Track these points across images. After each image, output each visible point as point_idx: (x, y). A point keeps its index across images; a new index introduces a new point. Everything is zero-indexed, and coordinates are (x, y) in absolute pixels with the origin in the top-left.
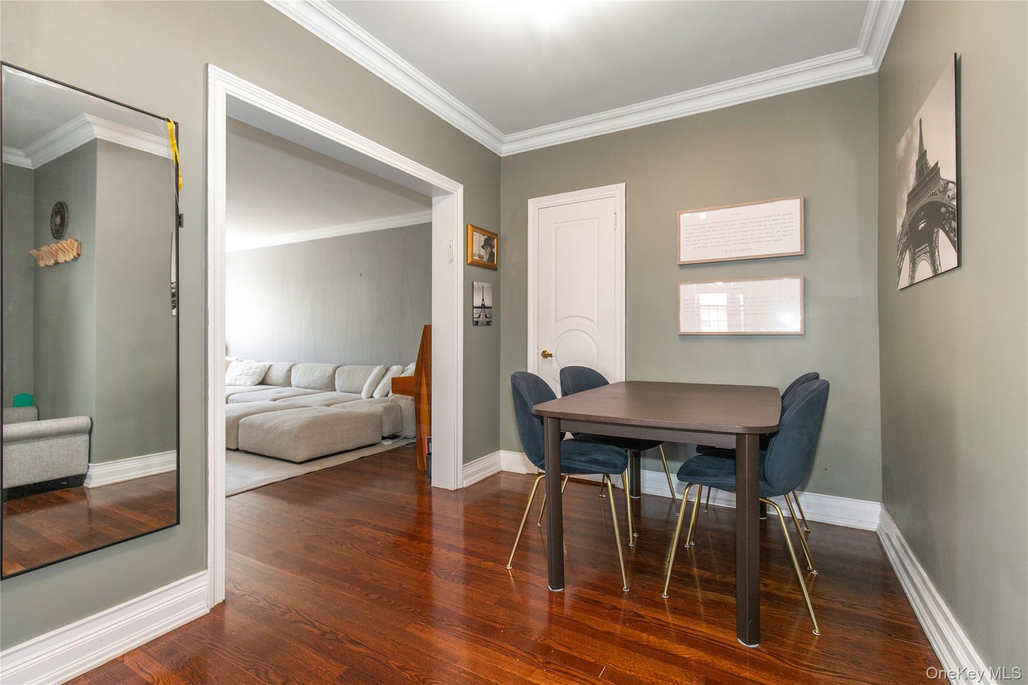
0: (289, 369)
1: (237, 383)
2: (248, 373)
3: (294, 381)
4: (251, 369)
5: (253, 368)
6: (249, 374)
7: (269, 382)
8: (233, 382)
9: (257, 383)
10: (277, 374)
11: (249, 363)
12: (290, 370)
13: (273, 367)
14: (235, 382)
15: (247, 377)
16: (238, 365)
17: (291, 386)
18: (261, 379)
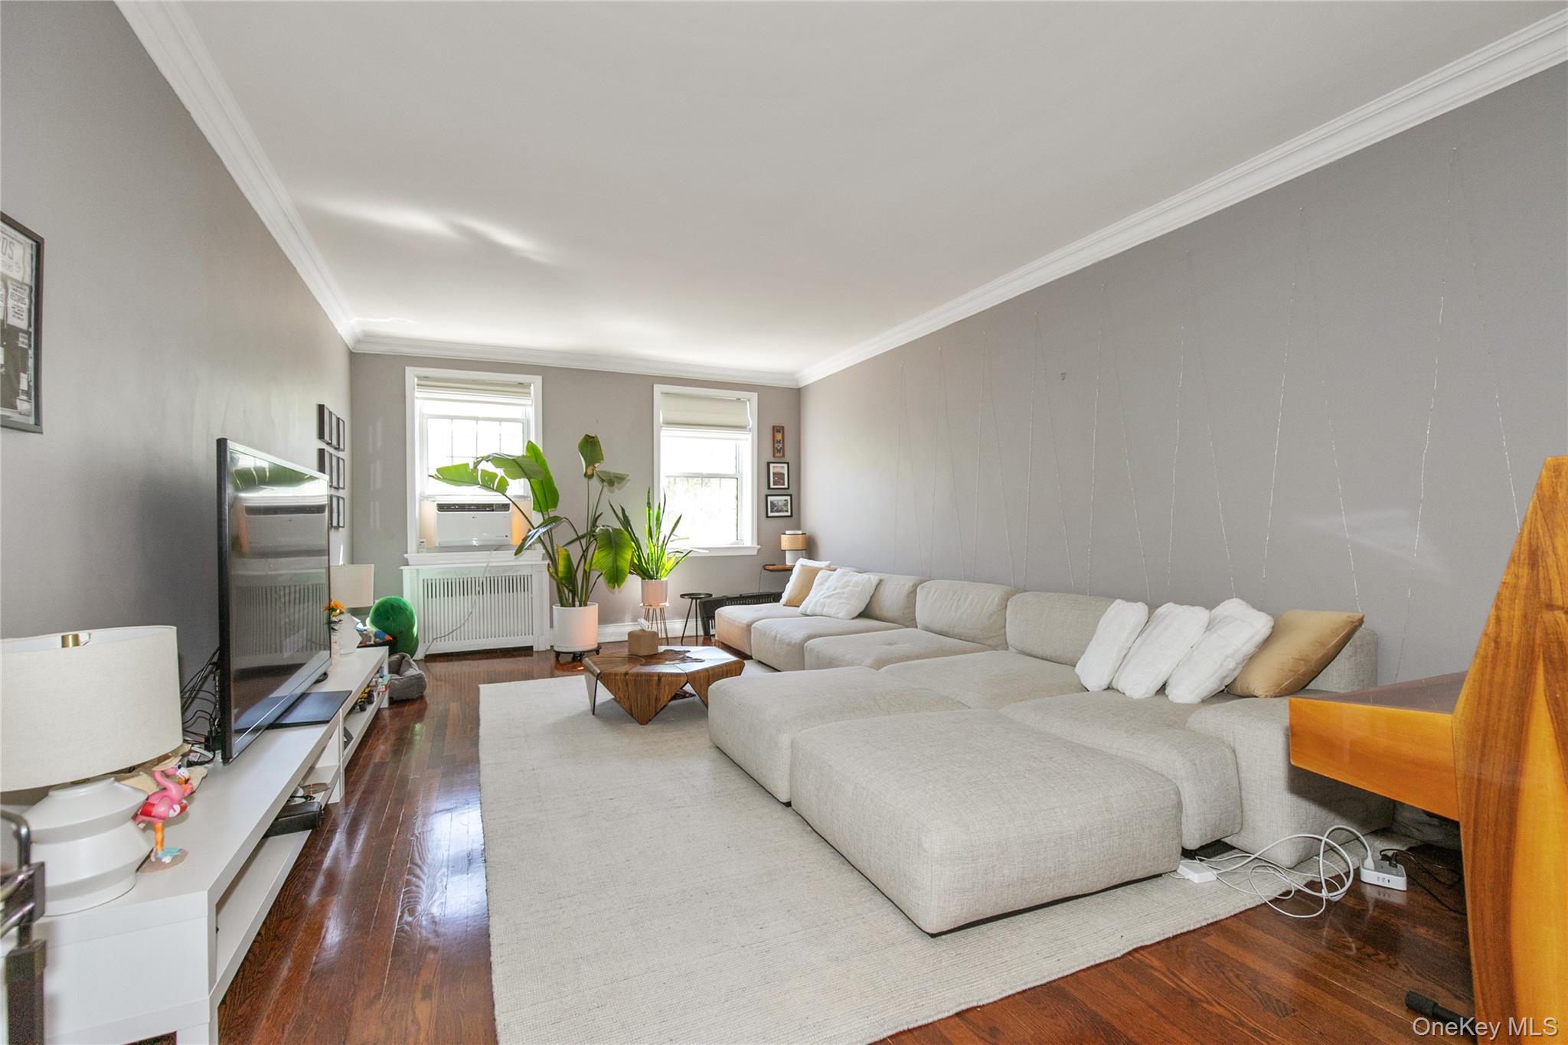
0: (911, 589)
1: (825, 611)
2: (843, 593)
3: (921, 615)
4: (848, 586)
5: (851, 584)
6: (844, 596)
7: (878, 612)
8: (818, 610)
9: (857, 614)
10: (892, 598)
11: (844, 575)
12: (913, 592)
13: (884, 583)
14: (823, 610)
15: (840, 601)
16: (829, 576)
17: (917, 627)
18: (861, 608)
